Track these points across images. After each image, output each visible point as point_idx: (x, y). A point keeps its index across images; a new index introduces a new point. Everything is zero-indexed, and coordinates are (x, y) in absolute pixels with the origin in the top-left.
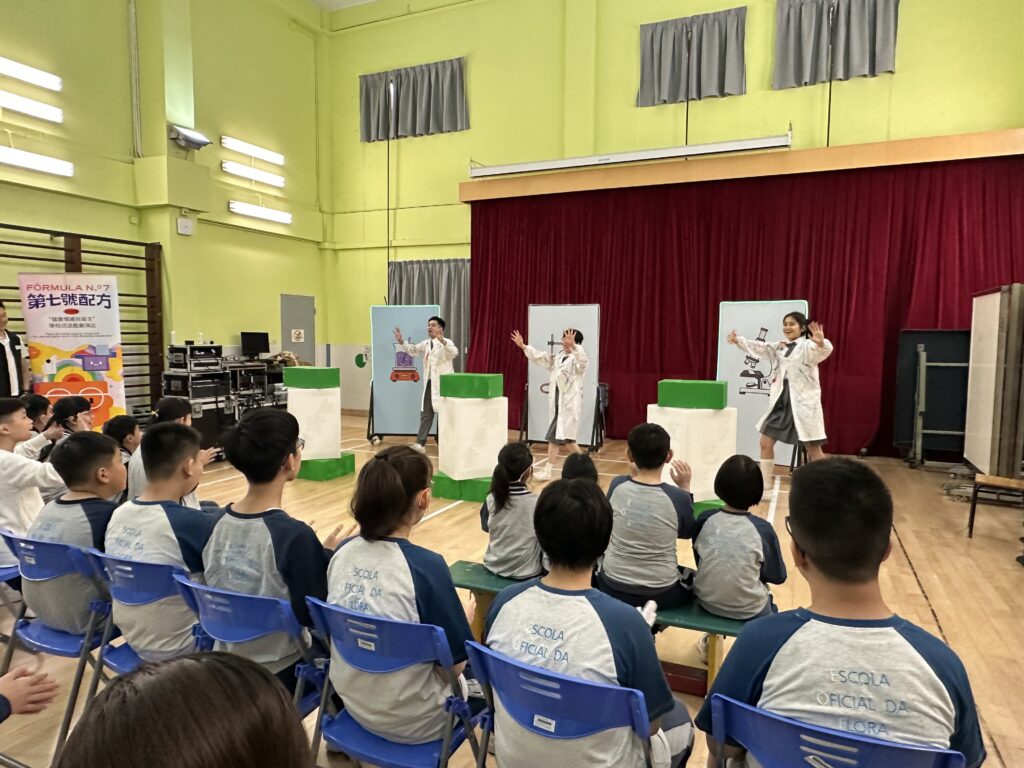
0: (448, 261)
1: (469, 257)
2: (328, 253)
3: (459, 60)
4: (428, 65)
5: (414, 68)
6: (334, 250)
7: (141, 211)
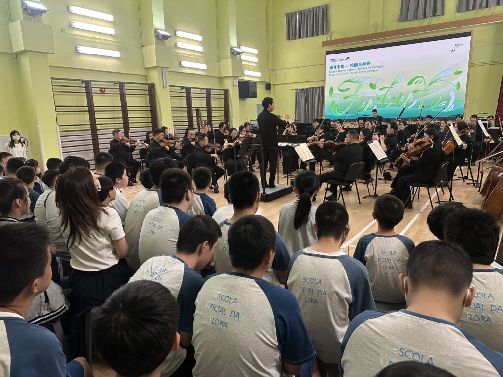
0: (319, 88)
3: (326, 6)
4: (313, 9)
5: (307, 10)
7: (221, 79)
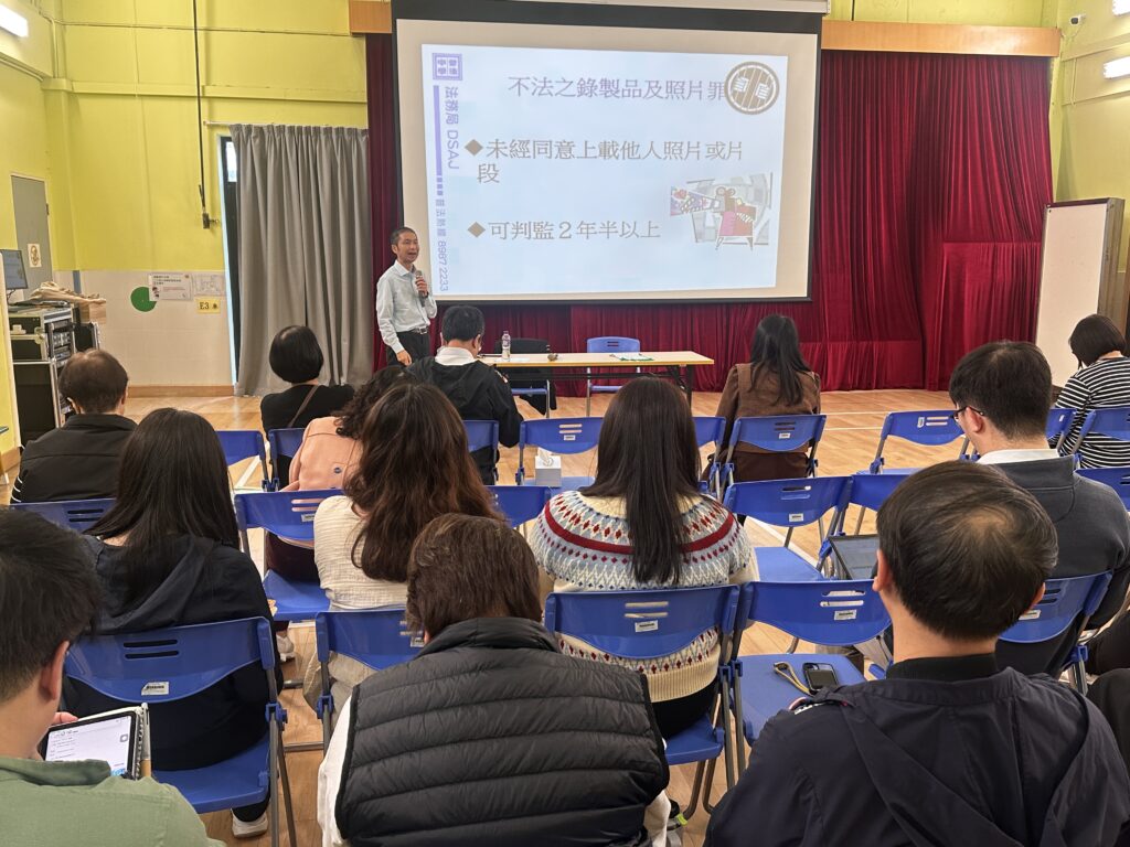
1: (366, 126)
2: (63, 98)
6: (72, 95)
